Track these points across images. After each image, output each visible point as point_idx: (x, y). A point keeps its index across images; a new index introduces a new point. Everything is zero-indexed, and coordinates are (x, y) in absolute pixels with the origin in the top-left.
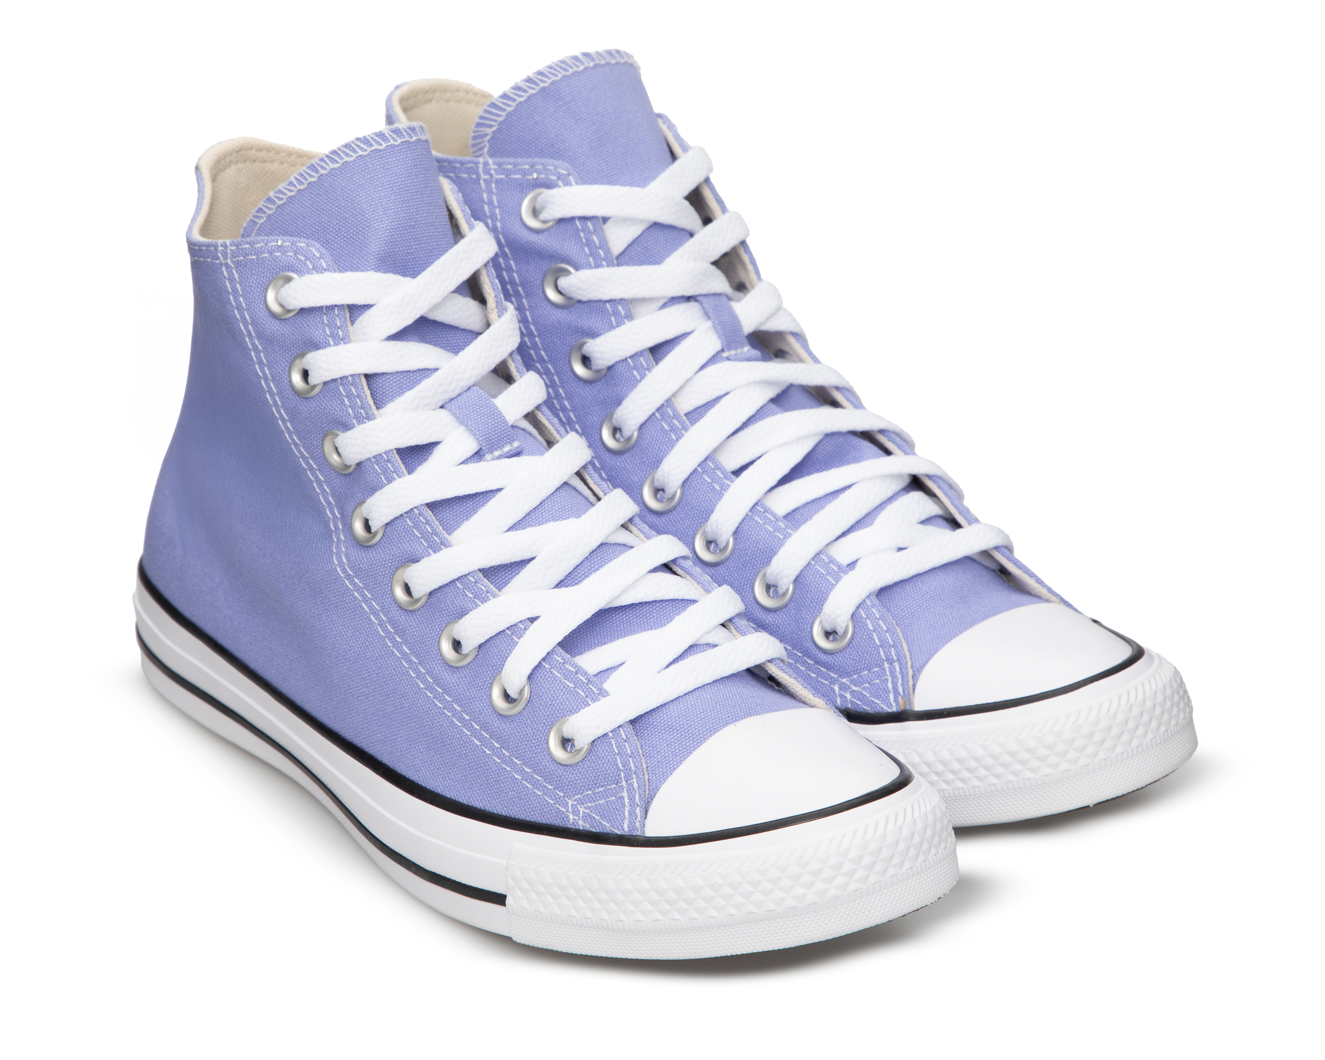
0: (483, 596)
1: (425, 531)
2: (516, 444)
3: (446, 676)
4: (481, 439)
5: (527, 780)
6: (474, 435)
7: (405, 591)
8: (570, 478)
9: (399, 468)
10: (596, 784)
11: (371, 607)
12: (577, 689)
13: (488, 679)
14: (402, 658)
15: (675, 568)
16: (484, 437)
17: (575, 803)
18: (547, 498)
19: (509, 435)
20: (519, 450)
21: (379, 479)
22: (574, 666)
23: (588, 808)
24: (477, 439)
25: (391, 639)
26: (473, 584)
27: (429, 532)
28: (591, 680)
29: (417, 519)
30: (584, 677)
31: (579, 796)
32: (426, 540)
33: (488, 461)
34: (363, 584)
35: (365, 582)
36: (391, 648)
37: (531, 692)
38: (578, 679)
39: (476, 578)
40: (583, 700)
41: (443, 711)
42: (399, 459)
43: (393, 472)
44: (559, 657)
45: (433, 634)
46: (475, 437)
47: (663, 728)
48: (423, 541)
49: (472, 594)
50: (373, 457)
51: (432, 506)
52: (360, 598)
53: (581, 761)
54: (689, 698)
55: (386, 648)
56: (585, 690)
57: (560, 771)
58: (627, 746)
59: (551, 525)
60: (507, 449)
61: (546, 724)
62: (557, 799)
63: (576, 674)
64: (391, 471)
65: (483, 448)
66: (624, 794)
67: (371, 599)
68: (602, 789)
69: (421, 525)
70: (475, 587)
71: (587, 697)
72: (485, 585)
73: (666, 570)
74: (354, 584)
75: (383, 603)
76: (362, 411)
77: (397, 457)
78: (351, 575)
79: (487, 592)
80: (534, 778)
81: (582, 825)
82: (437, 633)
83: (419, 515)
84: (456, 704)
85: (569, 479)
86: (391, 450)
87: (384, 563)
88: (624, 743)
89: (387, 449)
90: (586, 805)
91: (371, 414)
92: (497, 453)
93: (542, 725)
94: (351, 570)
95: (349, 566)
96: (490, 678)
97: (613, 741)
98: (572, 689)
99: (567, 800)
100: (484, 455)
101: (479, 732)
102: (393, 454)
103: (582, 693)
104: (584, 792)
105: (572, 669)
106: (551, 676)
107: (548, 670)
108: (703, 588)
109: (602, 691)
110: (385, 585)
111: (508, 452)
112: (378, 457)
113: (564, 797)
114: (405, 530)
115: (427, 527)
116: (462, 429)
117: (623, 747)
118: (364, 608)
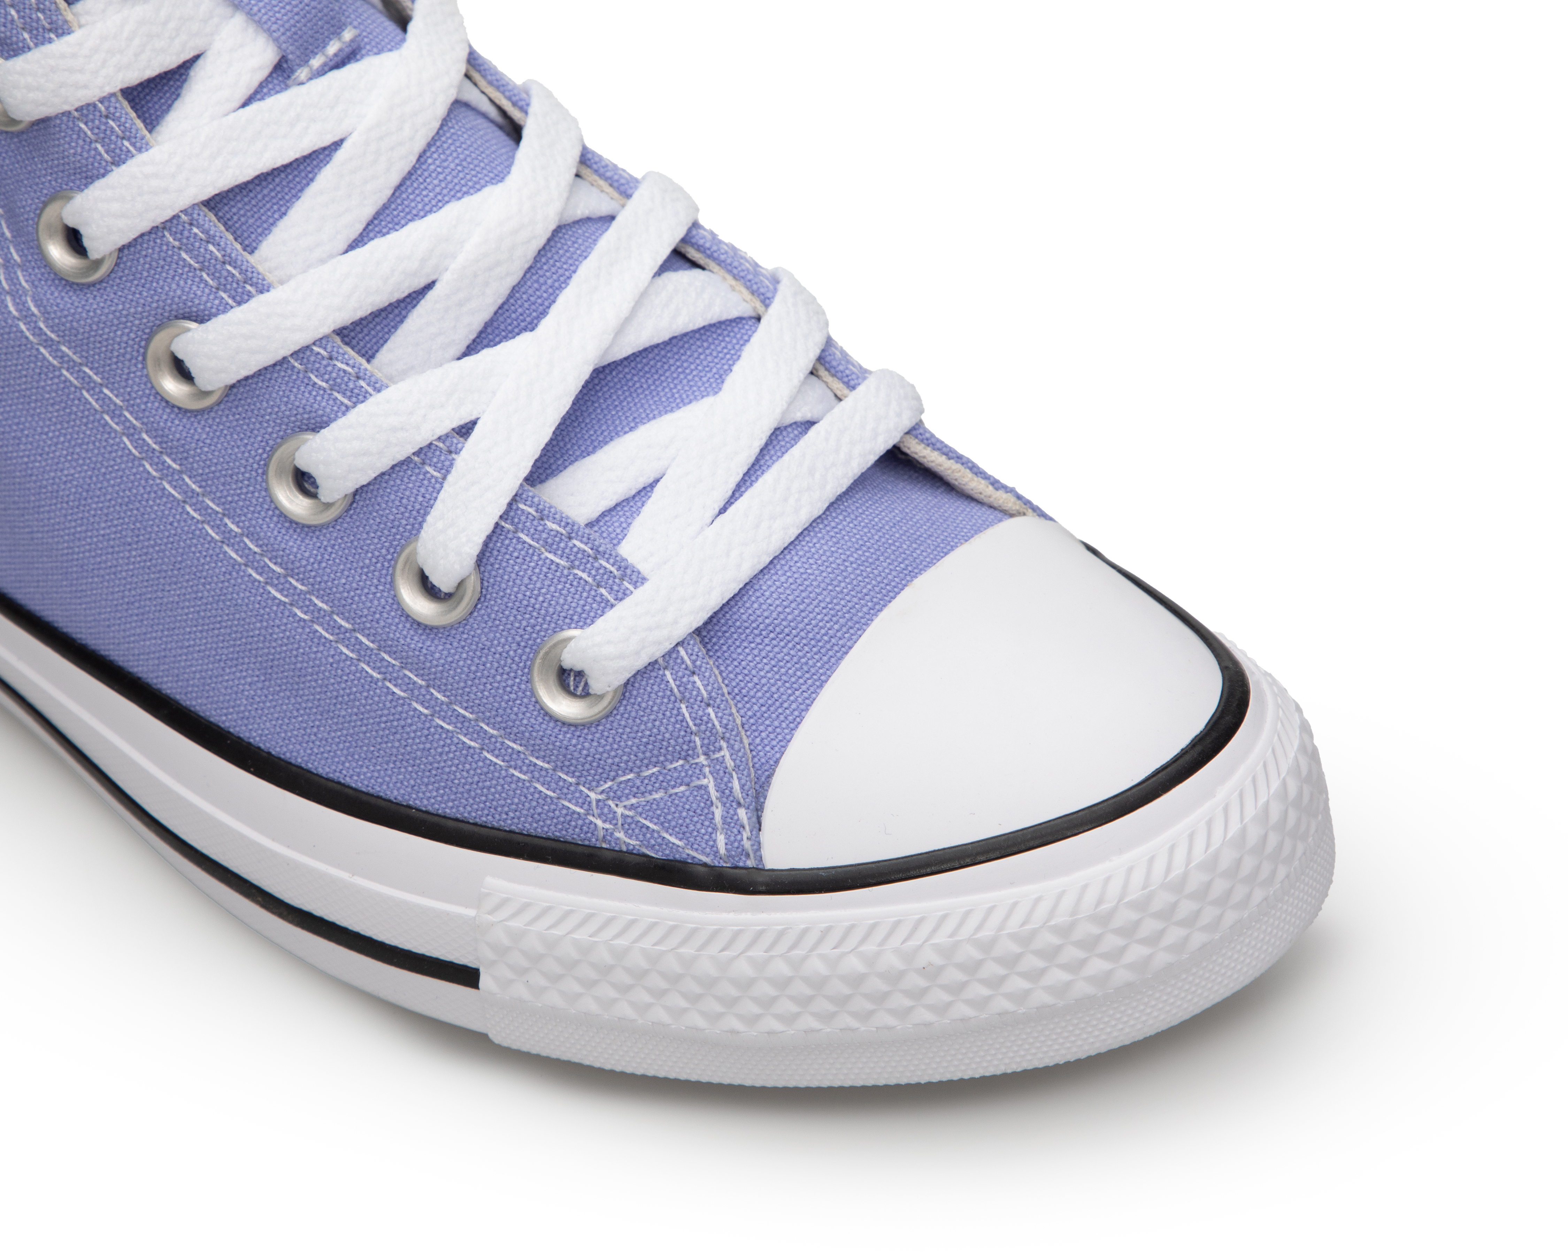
0: (351, 385)
1: (208, 256)
2: (348, 35)
3: (292, 543)
4: (283, 38)
5: (492, 751)
6: (269, 32)
7: (175, 372)
8: (460, 89)
9: (133, 131)
10: (642, 761)
11: (102, 399)
12: (576, 571)
13: (384, 551)
14: (184, 502)
15: (693, 254)
16: (288, 34)
17: (600, 797)
18: (429, 145)
19: (333, 18)
20: (354, 46)
21: (93, 152)
22: (563, 524)
23: (632, 807)
24: (276, 40)
25: (157, 464)
26: (324, 362)
27: (216, 259)
28: (601, 549)
29: (186, 233)
30: (586, 544)
31: (609, 784)
32: (212, 275)
33: (302, 83)
34: (81, 357)
35: (84, 354)
36: (158, 481)
37: (482, 580)
38: (575, 550)
39: (329, 350)
40: (593, 593)
41: (290, 611)
42: (129, 110)
43: (123, 138)
44: (531, 506)
45: (251, 460)
46: (271, 35)
47: (756, 632)
48: (205, 276)
49: (327, 382)
50: (76, 110)
51: (214, 203)
52: (75, 382)
53: (607, 717)
54: (793, 557)
55: (147, 480)
56: (593, 572)
57: (565, 738)
58: (699, 684)
59: (452, 211)
60: (333, 48)
61: (523, 644)
62: (564, 790)
63: (570, 538)
64: (117, 136)
65: (290, 57)
66: (704, 782)
67: (101, 385)
68: (655, 770)
69: (197, 244)
70: (329, 368)
71: (599, 586)
72: (351, 362)
73: (681, 262)
74: (62, 357)
75: (129, 394)
76: (40, 15)
77: (125, 104)
78: (52, 340)
79: (358, 378)
80: (509, 747)
81: (625, 840)
82: (257, 458)
83: (191, 224)
84: (317, 597)
85: (458, 93)
86: (113, 95)
87: (124, 320)
88: (691, 679)
89: (105, 94)
90: (628, 803)
91: (60, 23)
92: (316, 62)
93: (514, 646)
94: (52, 332)
95: (46, 321)
96: (388, 550)
97: (668, 673)
98: (566, 572)
99: (586, 791)
100: (293, 71)
101: (376, 655)
102: (118, 101)
103: (588, 579)
104: (617, 775)
105: (561, 530)
106: (519, 546)
107: (510, 536)
108: (747, 288)
109: (629, 572)
110: (130, 360)
111: (336, 55)
112: (86, 110)
113: (578, 784)
114: (163, 254)
115: (211, 247)
116: (239, 20)
117: (689, 686)
118: (87, 402)
